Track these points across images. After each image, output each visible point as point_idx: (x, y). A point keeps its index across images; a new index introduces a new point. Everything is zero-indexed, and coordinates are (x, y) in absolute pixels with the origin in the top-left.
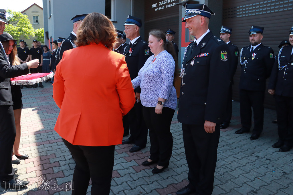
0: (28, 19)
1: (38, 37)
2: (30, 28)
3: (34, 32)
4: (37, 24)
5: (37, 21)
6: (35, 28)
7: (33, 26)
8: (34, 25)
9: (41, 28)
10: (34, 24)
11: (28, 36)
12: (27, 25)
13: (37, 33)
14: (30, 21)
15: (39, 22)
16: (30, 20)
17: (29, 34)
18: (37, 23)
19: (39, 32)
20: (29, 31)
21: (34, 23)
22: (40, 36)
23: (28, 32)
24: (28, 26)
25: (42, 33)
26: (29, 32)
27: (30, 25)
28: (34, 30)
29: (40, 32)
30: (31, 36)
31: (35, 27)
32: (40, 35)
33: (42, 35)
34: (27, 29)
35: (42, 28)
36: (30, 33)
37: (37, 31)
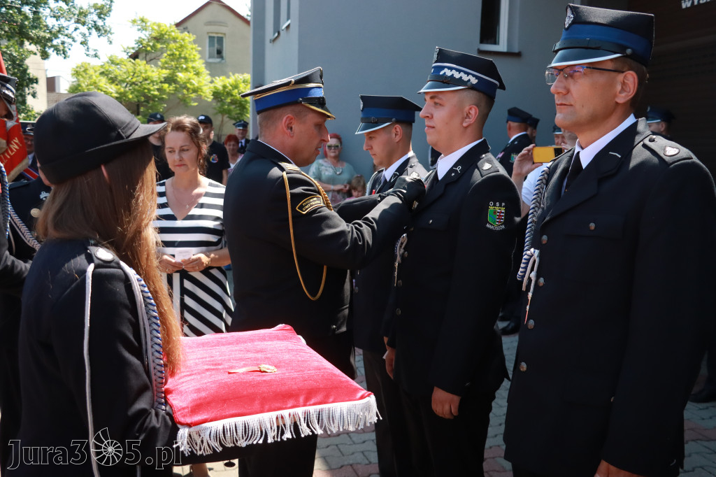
0: (194, 46)
1: (222, 100)
2: (197, 74)
3: (212, 85)
4: (218, 60)
5: (219, 52)
6: (212, 75)
7: (208, 65)
8: (210, 63)
9: (234, 74)
10: (211, 60)
11: (193, 95)
12: (190, 65)
13: (221, 88)
14: (200, 52)
15: (225, 53)
16: (199, 49)
17: (195, 91)
18: (218, 58)
19: (225, 87)
20: (195, 82)
21: (210, 57)
22: (229, 100)
23: (194, 85)
24: (193, 68)
25: (236, 91)
26: (196, 85)
27: (199, 64)
28: (209, 79)
29: (230, 88)
30: (199, 99)
31: (214, 71)
32: (229, 94)
33: (232, 95)
34: (191, 75)
35: (237, 75)
36: (198, 88)
37: (220, 82)
